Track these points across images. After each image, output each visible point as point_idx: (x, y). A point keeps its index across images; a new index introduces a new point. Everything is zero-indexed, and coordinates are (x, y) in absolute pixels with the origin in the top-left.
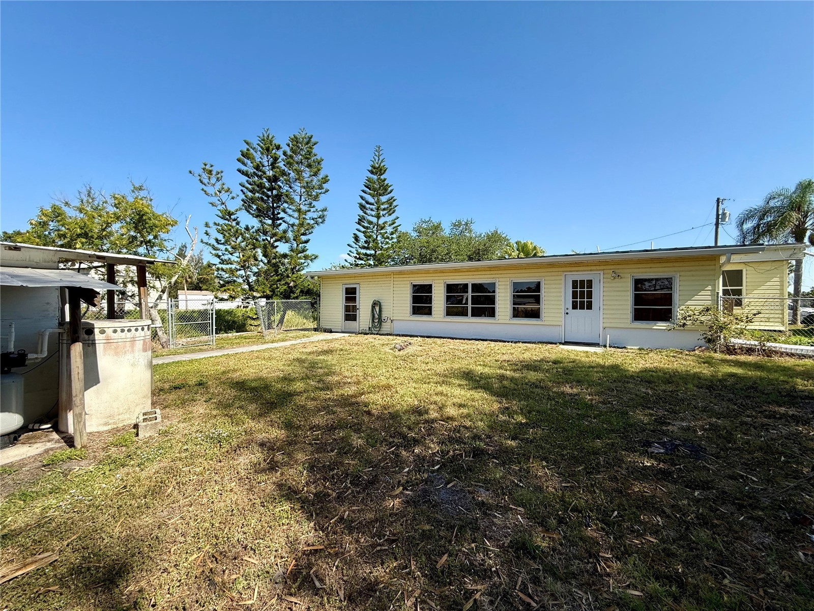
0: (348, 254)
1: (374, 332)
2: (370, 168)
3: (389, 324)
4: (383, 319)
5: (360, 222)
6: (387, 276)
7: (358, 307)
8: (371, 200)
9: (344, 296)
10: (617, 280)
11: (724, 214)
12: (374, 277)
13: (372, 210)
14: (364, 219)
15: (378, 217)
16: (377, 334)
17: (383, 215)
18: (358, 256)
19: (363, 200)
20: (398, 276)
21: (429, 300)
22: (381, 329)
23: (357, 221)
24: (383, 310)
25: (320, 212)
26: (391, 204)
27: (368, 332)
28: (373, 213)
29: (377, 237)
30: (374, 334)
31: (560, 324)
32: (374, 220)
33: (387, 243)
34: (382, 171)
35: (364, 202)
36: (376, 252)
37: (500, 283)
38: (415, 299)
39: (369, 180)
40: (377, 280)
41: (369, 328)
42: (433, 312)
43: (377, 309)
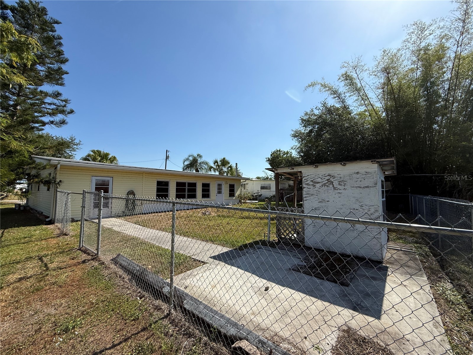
1: (128, 214)
3: (141, 207)
4: (136, 203)
6: (140, 174)
9: (94, 186)
11: (168, 156)
20: (148, 175)
22: (135, 211)
27: (120, 215)
37: (198, 183)
40: (130, 176)
41: (123, 212)
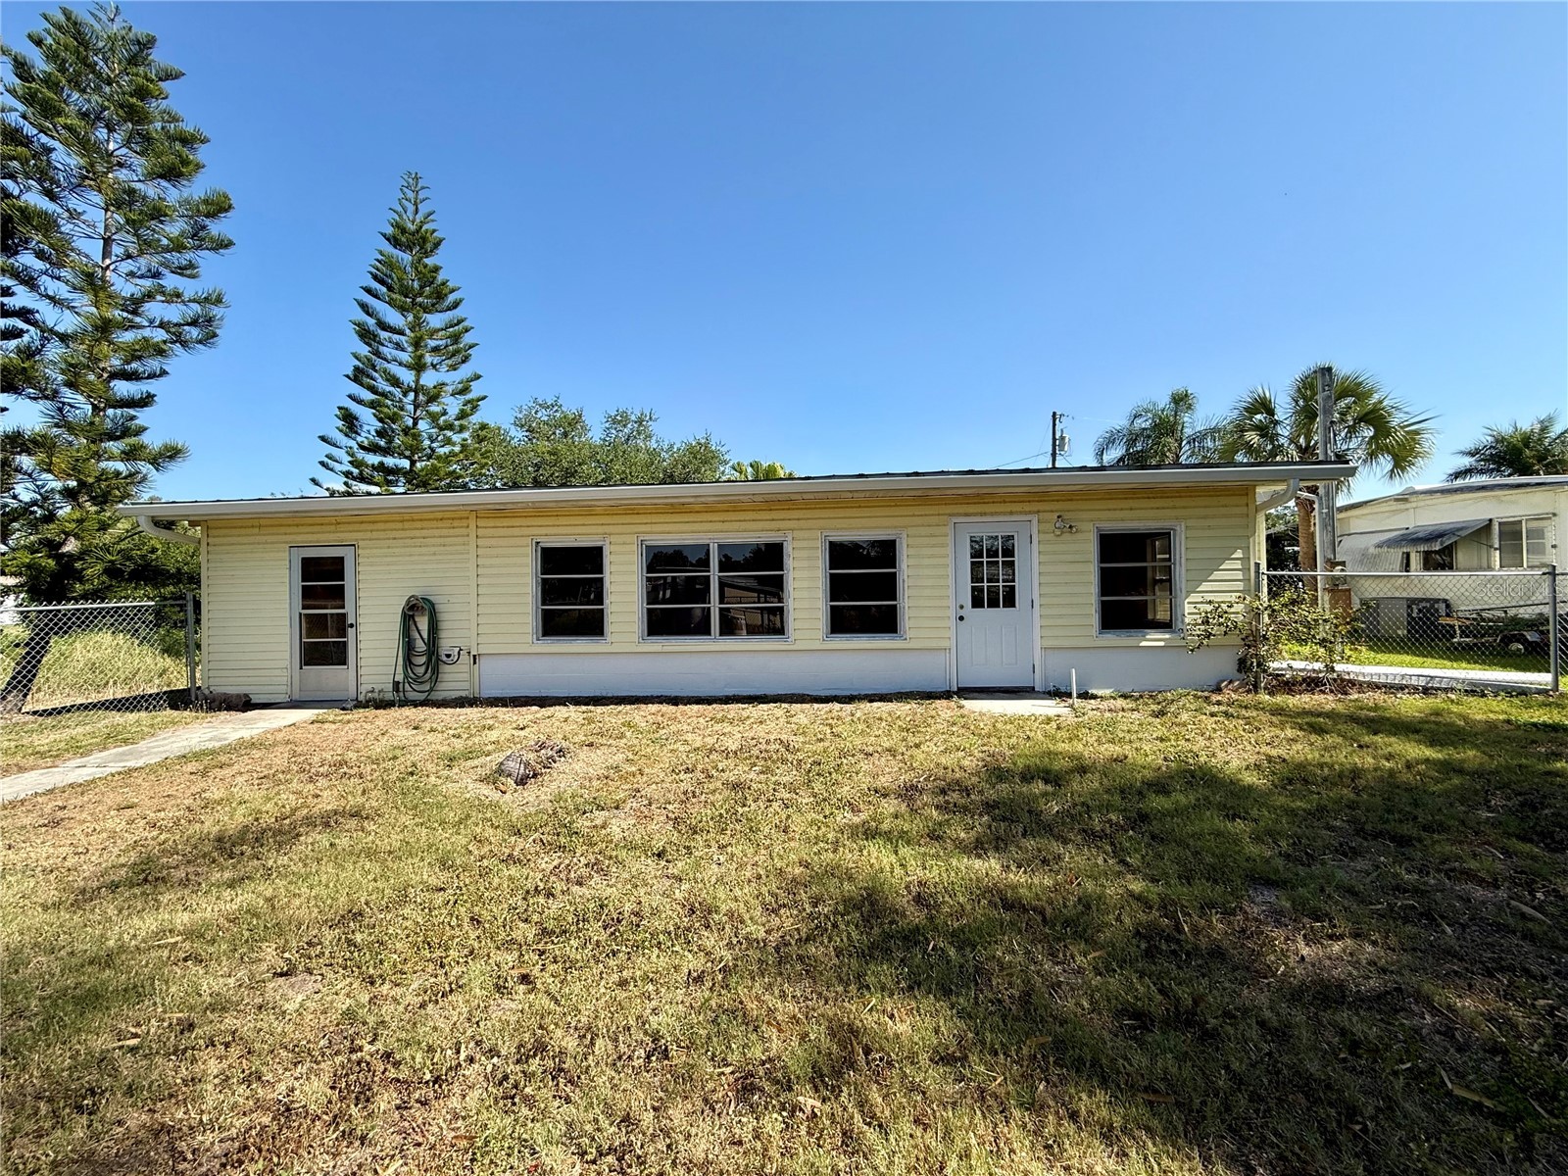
0: (322, 463)
1: (412, 696)
2: (390, 230)
3: (466, 668)
4: (443, 652)
5: (358, 376)
6: (456, 523)
7: (350, 620)
8: (394, 317)
9: (298, 584)
10: (1067, 536)
11: (1062, 438)
12: (407, 525)
13: (399, 346)
14: (374, 367)
15: (418, 367)
16: (425, 703)
17: (434, 366)
18: (356, 471)
19: (368, 313)
20: (491, 523)
21: (595, 591)
22: (441, 686)
23: (350, 371)
24: (443, 625)
25: (196, 307)
26: (456, 338)
27: (389, 696)
28: (405, 357)
29: (415, 424)
30: (415, 704)
31: (945, 644)
32: (407, 377)
33: (448, 441)
34: (429, 246)
35: (371, 322)
36: (413, 463)
37: (797, 544)
38: (550, 592)
39: (389, 263)
40: (417, 533)
41: (396, 685)
42: (608, 628)
43: (423, 623)
